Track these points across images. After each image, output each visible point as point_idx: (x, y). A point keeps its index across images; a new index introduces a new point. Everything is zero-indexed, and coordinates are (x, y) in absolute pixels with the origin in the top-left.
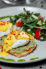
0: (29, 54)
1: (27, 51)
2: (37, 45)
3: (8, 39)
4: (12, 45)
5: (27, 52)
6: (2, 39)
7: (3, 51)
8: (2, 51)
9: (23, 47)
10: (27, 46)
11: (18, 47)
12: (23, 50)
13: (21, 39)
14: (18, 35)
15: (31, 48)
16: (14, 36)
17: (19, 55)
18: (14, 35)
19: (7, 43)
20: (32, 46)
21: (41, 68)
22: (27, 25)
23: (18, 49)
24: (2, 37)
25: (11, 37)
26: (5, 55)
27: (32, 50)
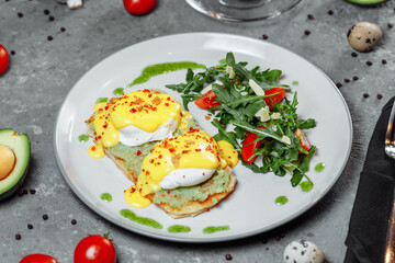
0: (208, 210)
1: (201, 203)
2: (236, 184)
3: (152, 161)
4: (162, 180)
5: (201, 207)
6: (139, 153)
7: (137, 192)
8: (133, 190)
9: (191, 190)
10: (203, 189)
11: (179, 188)
12: (190, 198)
13: (187, 167)
14: (184, 152)
15: (215, 195)
16: (171, 155)
17: (175, 212)
18: (172, 151)
19: (148, 173)
20: (219, 190)
21: (229, 258)
22: (227, 110)
23: (177, 192)
24: (143, 145)
25: (160, 157)
26: (138, 205)
27: (215, 201)
